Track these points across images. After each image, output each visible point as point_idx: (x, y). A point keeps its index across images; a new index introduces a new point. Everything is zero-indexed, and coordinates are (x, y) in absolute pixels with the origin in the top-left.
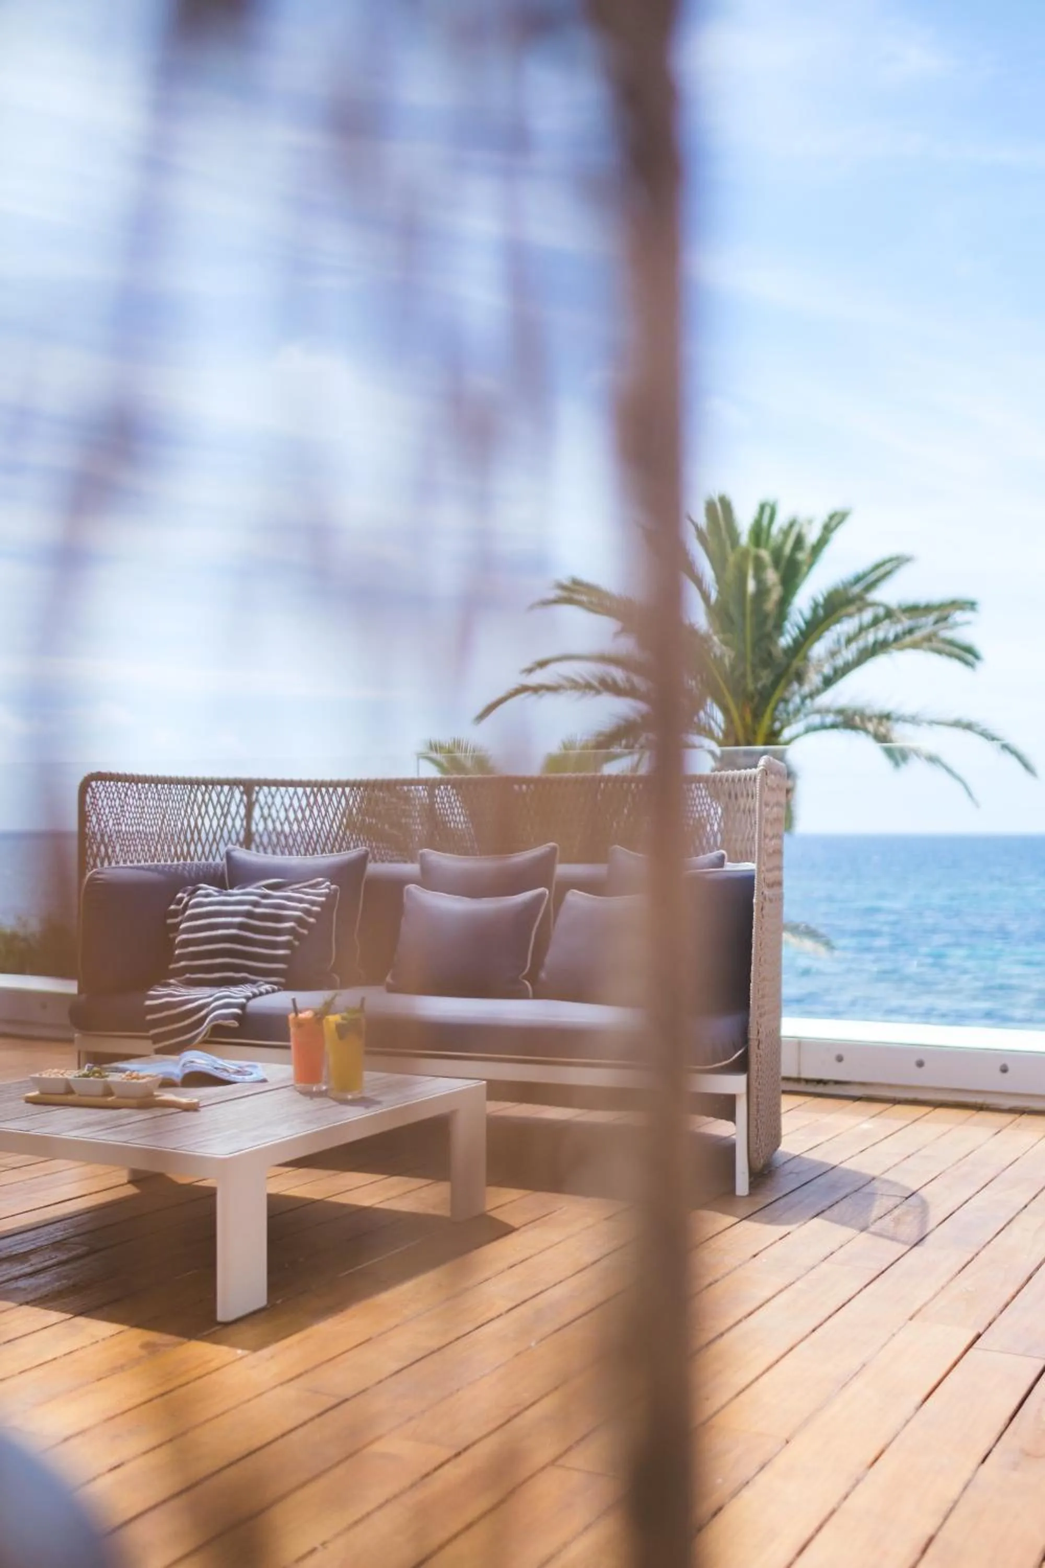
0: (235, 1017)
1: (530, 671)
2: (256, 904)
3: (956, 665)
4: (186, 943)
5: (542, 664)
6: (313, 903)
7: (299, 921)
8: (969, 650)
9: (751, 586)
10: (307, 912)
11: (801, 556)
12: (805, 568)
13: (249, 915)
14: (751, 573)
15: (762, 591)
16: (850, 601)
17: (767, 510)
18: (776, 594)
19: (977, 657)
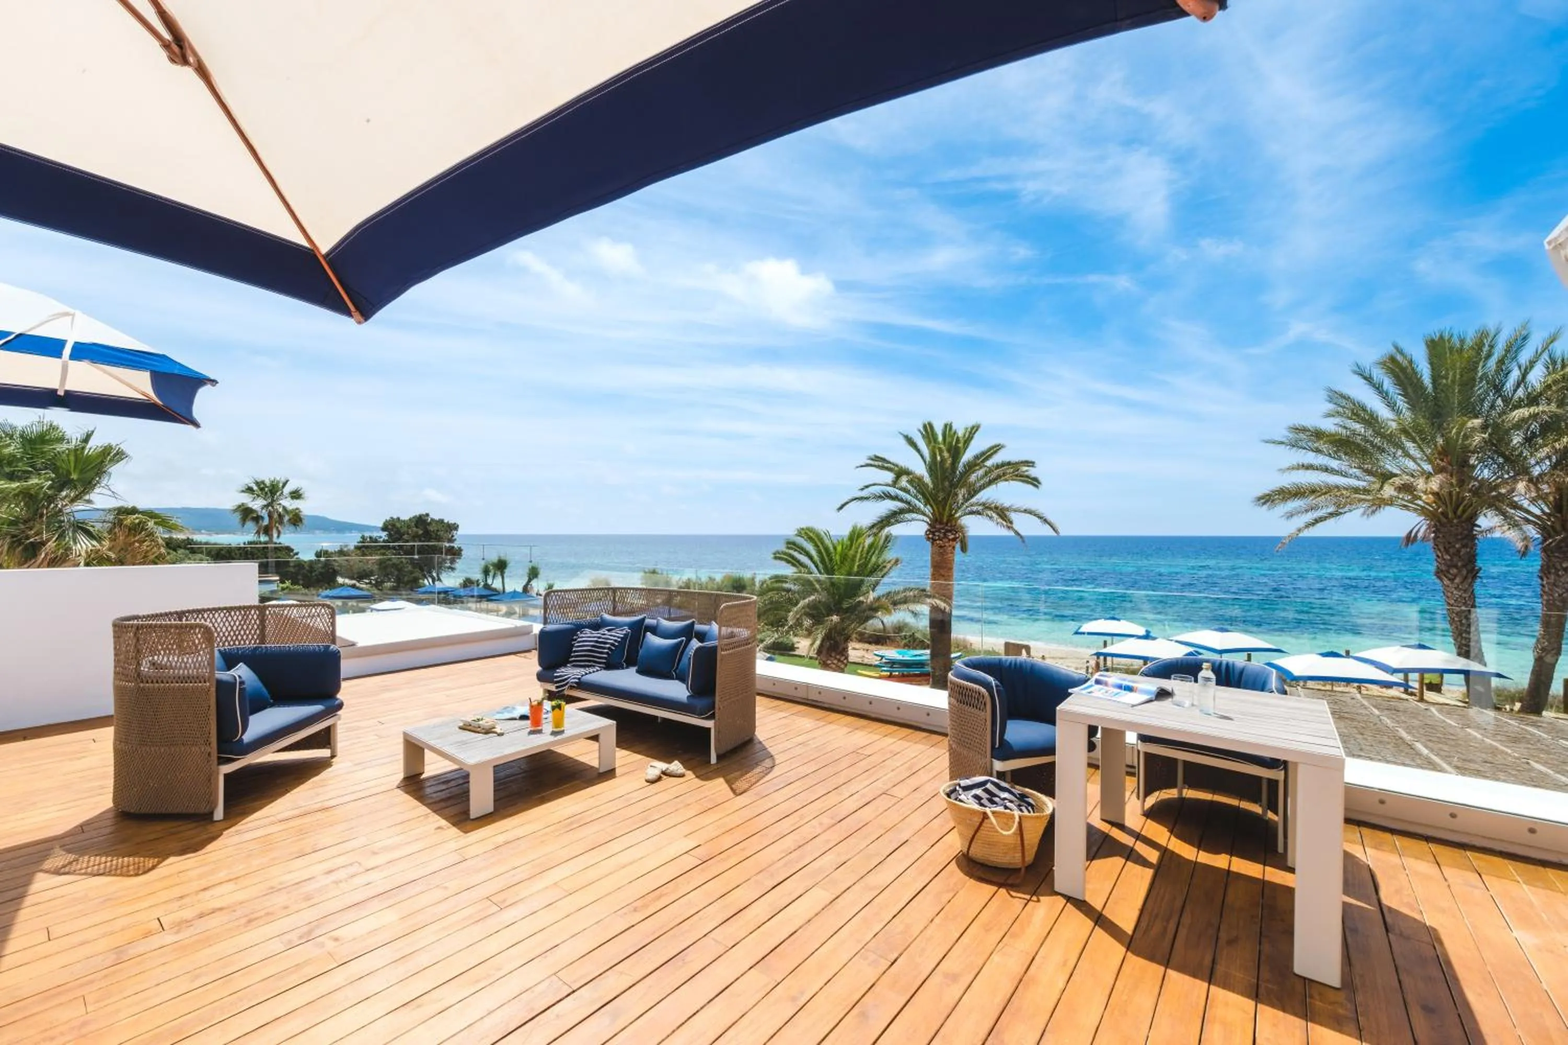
0: (576, 683)
1: (862, 489)
2: (599, 638)
3: (1031, 487)
4: (575, 651)
5: (867, 487)
6: (619, 637)
7: (612, 645)
8: (1036, 479)
9: (939, 458)
10: (616, 641)
11: (961, 445)
12: (962, 451)
13: (597, 642)
14: (938, 453)
15: (943, 460)
16: (976, 465)
17: (948, 427)
18: (949, 461)
19: (1039, 483)
